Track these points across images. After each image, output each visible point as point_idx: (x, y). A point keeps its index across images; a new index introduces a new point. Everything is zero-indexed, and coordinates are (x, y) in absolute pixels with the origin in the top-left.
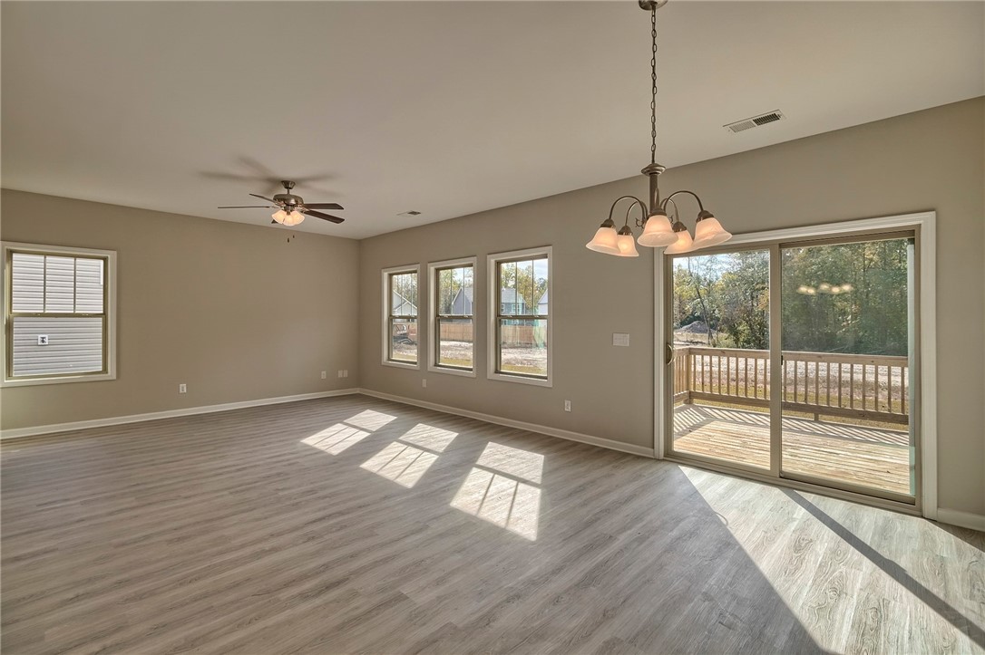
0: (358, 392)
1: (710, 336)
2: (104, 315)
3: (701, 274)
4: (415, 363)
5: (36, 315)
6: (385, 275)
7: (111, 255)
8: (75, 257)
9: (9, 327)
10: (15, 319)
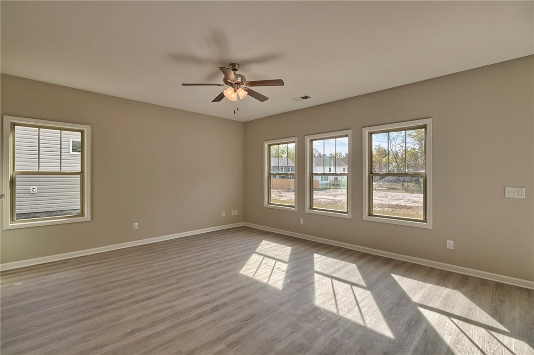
0: (244, 225)
1: (403, 185)
2: (82, 173)
3: (397, 149)
4: (293, 207)
5: (33, 173)
6: (266, 145)
7: (87, 129)
8: (61, 129)
9: (12, 182)
10: (17, 176)
